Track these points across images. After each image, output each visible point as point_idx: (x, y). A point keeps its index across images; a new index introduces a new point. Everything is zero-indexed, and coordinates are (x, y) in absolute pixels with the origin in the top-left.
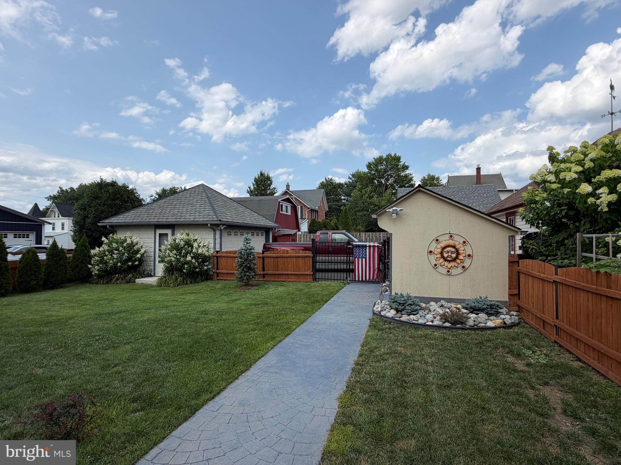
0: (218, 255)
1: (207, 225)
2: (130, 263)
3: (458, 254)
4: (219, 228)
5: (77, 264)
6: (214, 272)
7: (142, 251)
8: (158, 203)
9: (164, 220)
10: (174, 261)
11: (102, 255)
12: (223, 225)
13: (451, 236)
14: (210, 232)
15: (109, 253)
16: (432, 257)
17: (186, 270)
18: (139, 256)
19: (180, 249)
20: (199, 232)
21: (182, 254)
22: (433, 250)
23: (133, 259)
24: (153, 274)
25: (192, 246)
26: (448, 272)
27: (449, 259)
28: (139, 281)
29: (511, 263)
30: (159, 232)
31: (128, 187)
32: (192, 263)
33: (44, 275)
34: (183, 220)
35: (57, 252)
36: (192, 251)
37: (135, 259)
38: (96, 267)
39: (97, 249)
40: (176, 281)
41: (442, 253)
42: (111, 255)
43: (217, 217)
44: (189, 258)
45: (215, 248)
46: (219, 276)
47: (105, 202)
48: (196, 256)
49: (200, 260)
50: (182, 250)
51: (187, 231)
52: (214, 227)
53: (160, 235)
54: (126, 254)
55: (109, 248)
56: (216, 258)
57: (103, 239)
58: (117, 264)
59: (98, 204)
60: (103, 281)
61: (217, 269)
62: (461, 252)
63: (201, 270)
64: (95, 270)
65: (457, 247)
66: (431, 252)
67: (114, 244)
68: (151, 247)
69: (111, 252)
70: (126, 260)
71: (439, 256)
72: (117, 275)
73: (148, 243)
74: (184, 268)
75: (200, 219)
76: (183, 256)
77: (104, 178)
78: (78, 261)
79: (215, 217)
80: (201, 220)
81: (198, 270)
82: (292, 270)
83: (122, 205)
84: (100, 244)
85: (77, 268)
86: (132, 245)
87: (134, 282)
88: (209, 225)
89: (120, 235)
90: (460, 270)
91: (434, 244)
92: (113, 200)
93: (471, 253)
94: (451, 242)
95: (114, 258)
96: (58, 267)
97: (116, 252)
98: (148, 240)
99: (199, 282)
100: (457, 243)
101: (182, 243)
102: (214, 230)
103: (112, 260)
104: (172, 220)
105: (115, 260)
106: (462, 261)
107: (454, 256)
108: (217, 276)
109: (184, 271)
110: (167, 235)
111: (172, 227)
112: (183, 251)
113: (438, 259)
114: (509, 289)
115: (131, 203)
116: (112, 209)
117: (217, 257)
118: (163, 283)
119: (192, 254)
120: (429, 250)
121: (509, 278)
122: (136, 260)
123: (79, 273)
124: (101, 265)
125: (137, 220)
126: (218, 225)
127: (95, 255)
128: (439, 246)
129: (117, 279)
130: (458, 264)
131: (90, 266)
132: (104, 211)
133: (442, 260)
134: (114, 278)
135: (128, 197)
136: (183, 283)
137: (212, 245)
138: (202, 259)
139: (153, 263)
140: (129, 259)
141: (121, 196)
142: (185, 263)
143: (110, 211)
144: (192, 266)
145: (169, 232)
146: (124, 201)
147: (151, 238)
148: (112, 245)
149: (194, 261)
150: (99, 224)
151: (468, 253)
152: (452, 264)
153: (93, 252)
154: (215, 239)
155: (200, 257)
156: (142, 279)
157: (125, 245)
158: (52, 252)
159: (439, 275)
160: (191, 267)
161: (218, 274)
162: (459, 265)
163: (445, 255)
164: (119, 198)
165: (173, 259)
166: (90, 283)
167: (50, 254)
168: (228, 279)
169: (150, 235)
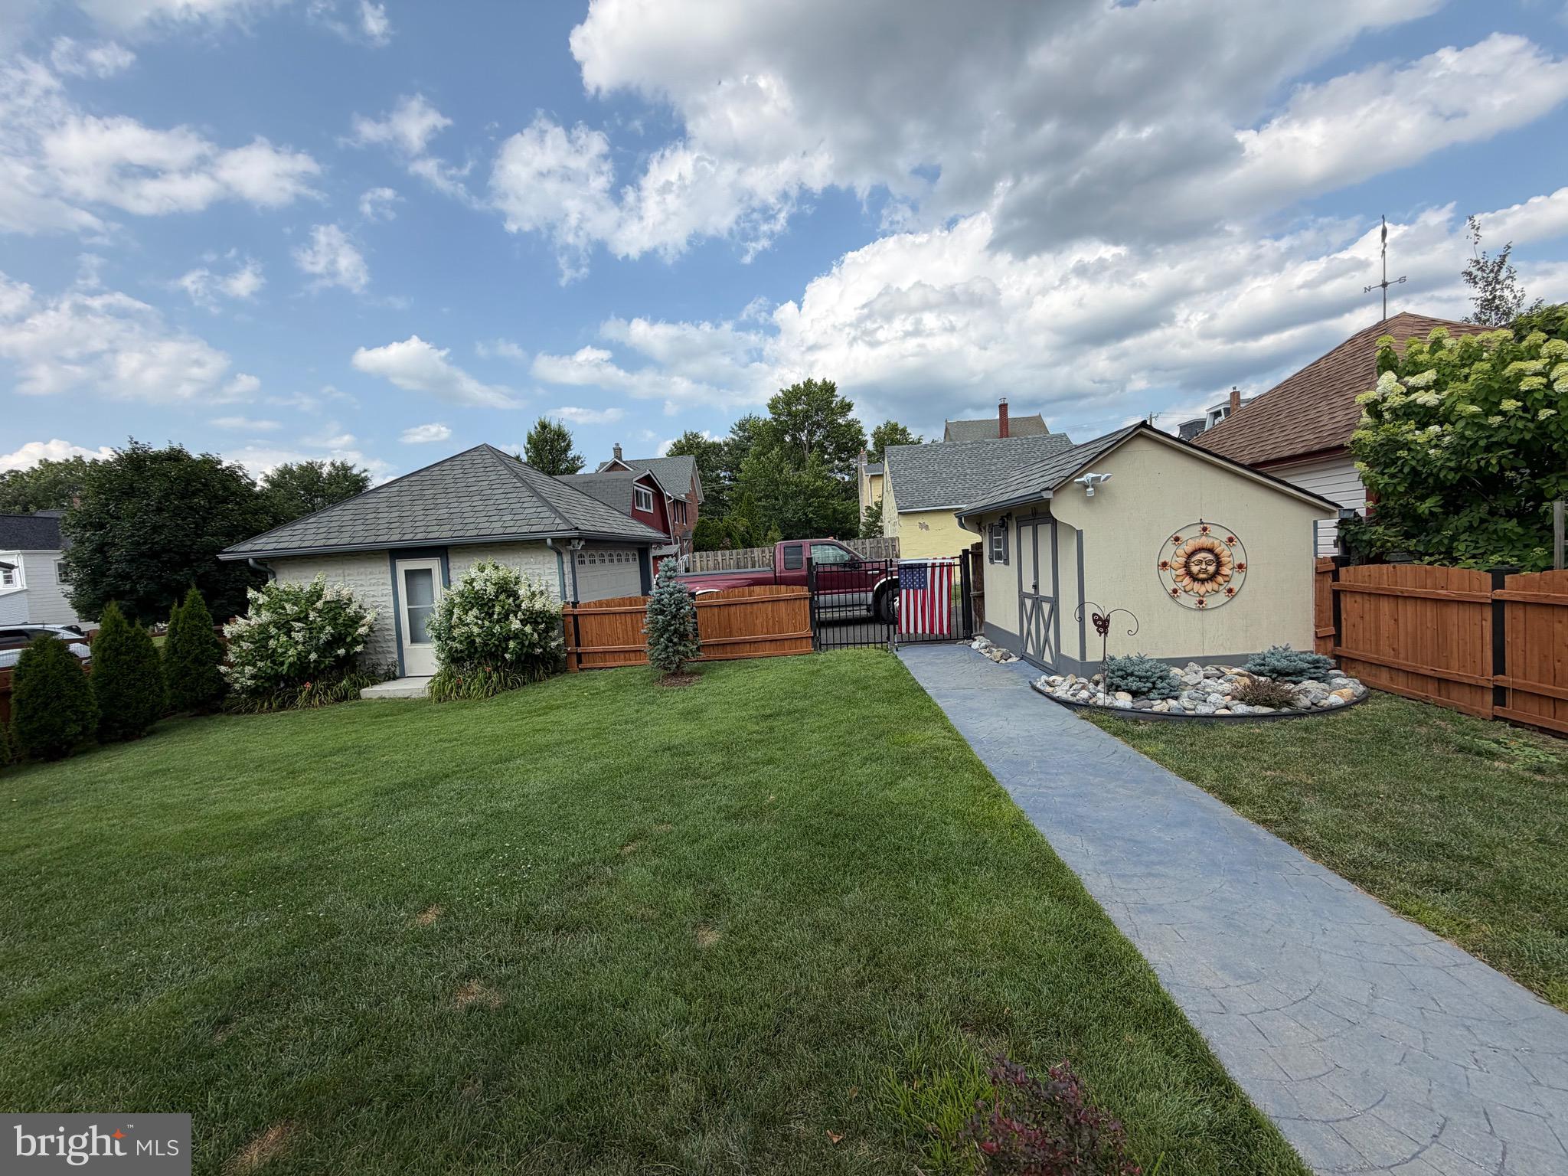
0: (576, 611)
1: (545, 540)
2: (341, 652)
3: (1219, 564)
4: (571, 547)
5: (185, 666)
6: (569, 654)
7: (369, 617)
9: (419, 536)
10: (479, 635)
11: (261, 637)
12: (580, 539)
13: (1205, 529)
14: (548, 559)
15: (279, 629)
16: (1167, 575)
17: (511, 653)
18: (363, 630)
19: (486, 604)
20: (519, 560)
21: (495, 616)
22: (1168, 560)
23: (349, 639)
24: (398, 674)
25: (515, 595)
26: (1201, 602)
27: (1202, 576)
28: (370, 692)
29: (1319, 573)
30: (403, 566)
31: (220, 462)
32: (525, 635)
33: (100, 706)
34: (475, 532)
35: (127, 638)
36: (519, 606)
37: (354, 639)
38: (248, 669)
39: (240, 620)
40: (486, 682)
41: (1187, 566)
42: (290, 637)
43: (566, 521)
44: (516, 625)
45: (564, 596)
46: (583, 659)
47: (160, 503)
48: (533, 618)
49: (542, 626)
50: (494, 606)
51: (477, 561)
52: (557, 546)
53: (409, 574)
54: (328, 629)
55: (275, 617)
56: (571, 619)
57: (251, 594)
58: (306, 657)
59: (139, 510)
60: (271, 704)
61: (578, 644)
62: (1225, 559)
63: (545, 649)
64: (243, 677)
65: (1217, 551)
66: (1165, 564)
67: (288, 606)
68: (386, 607)
69: (285, 627)
70: (328, 643)
71: (1182, 571)
72: (308, 685)
73: (373, 596)
74: (506, 649)
75: (519, 527)
76: (499, 621)
77: (142, 441)
78: (186, 658)
79: (558, 521)
80: (525, 529)
81: (539, 651)
82: (765, 630)
83: (211, 508)
84: (242, 607)
85: (186, 676)
86: (336, 607)
87: (358, 697)
88: (549, 541)
89: (291, 581)
90: (1222, 597)
91: (1171, 547)
92: (182, 498)
93: (1244, 562)
94: (1205, 541)
95: (297, 643)
96: (139, 680)
97: (297, 625)
98: (373, 588)
99: (540, 680)
100: (1216, 542)
101: (491, 589)
102: (559, 553)
103: (291, 648)
104: (440, 534)
105: (300, 647)
106: (1227, 579)
107: (1212, 569)
108: (579, 661)
109: (507, 656)
110: (428, 572)
111: (441, 551)
112: (497, 609)
113: (1180, 579)
114: (1317, 626)
115: (237, 503)
116: (184, 519)
117: (575, 617)
118: (445, 691)
119: (520, 613)
120: (1162, 560)
121: (1316, 605)
122: (356, 642)
123: (193, 690)
124: (260, 664)
125: (341, 540)
126: (568, 541)
127: (239, 637)
128: (1180, 552)
129: (311, 695)
130: (1220, 585)
131: (223, 669)
132: (164, 526)
133: (1187, 580)
134: (301, 692)
135: (226, 489)
136: (505, 686)
137: (557, 589)
138: (546, 623)
139: (394, 646)
140: (337, 640)
141: (204, 485)
142: (507, 639)
143: (178, 525)
144: (527, 643)
145: (434, 564)
146: (216, 497)
147: (383, 584)
148: (284, 608)
149: (528, 629)
150: (222, 557)
151: (1237, 562)
152: (1209, 586)
153: (228, 630)
154: (562, 575)
155: (540, 620)
156: (376, 688)
157: (319, 604)
158: (114, 640)
159: (1182, 609)
160: (523, 645)
161: (579, 656)
162: (1221, 588)
163: (1195, 569)
164: (201, 491)
165: (476, 630)
166: (228, 711)
167: (106, 645)
168: (608, 664)
169: (377, 576)
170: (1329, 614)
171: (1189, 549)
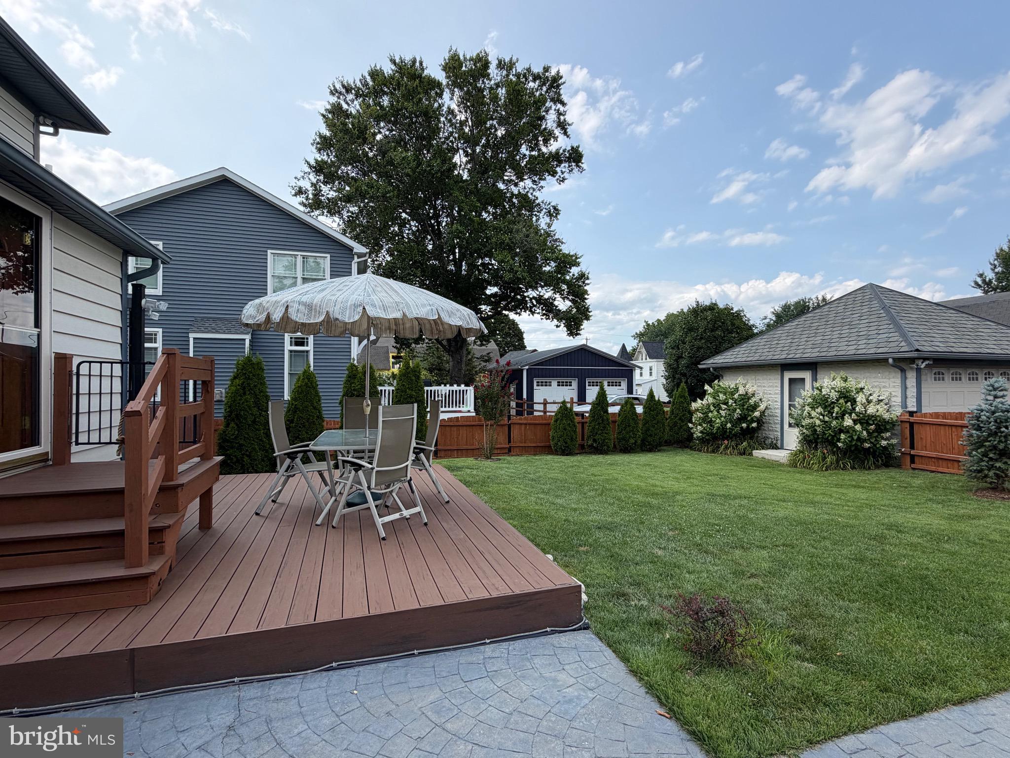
0: (912, 419)
1: (886, 360)
2: (744, 425)
4: (915, 366)
5: (676, 422)
6: (903, 453)
7: (762, 407)
8: (786, 328)
9: (797, 356)
10: (819, 426)
11: (706, 411)
12: (925, 359)
14: (893, 374)
15: (715, 407)
17: (843, 443)
18: (757, 414)
19: (830, 405)
20: (868, 374)
21: (834, 415)
23: (749, 418)
24: (779, 445)
25: (854, 402)
28: (759, 453)
30: (788, 375)
31: (732, 309)
32: (855, 431)
33: (642, 433)
34: (835, 353)
35: (654, 404)
36: (854, 409)
37: (752, 419)
38: (699, 427)
39: (699, 401)
40: (823, 460)
42: (718, 412)
43: (909, 344)
44: (848, 422)
45: (904, 405)
46: (916, 459)
47: (702, 334)
48: (864, 420)
49: (873, 427)
50: (833, 408)
51: (843, 373)
52: (903, 365)
53: (791, 381)
54: (738, 410)
55: (714, 401)
56: (908, 425)
57: (707, 387)
58: (726, 425)
59: (693, 338)
60: (708, 448)
61: (912, 447)
63: (875, 445)
64: (697, 431)
67: (721, 395)
68: (776, 401)
69: (717, 406)
70: (738, 419)
72: (726, 442)
73: (770, 394)
74: (839, 440)
75: (867, 349)
76: (837, 418)
78: (676, 417)
79: (903, 344)
80: (872, 351)
81: (867, 445)
83: (724, 337)
84: (702, 395)
85: (676, 426)
86: (746, 397)
87: (751, 454)
88: (891, 361)
89: (728, 382)
92: (712, 331)
95: (722, 416)
96: (656, 424)
97: (724, 407)
98: (770, 389)
99: (869, 468)
101: (834, 395)
102: (903, 371)
103: (719, 418)
104: (810, 354)
105: (723, 419)
108: (913, 461)
109: (840, 445)
110: (803, 380)
111: (812, 366)
112: (836, 409)
115: (738, 333)
116: (711, 343)
117: (912, 425)
118: (797, 462)
119: (853, 415)
122: (752, 421)
123: (678, 434)
124: (705, 425)
125: (754, 358)
126: (912, 360)
127: (697, 410)
129: (726, 448)
131: (690, 425)
132: (701, 348)
134: (722, 445)
135: (733, 324)
136: (836, 466)
137: (897, 400)
138: (876, 425)
139: (779, 426)
140: (743, 418)
141: (723, 323)
142: (841, 431)
144: (855, 437)
145: (807, 375)
146: (728, 330)
147: (776, 386)
148: (719, 396)
149: (858, 427)
150: (700, 367)
153: (694, 406)
154: (905, 388)
155: (871, 422)
156: (763, 452)
157: (736, 396)
158: (650, 405)
160: (853, 439)
161: (913, 459)
164: (720, 326)
165: (818, 422)
166: (691, 448)
167: (647, 407)
168: (940, 469)
169: (774, 381)
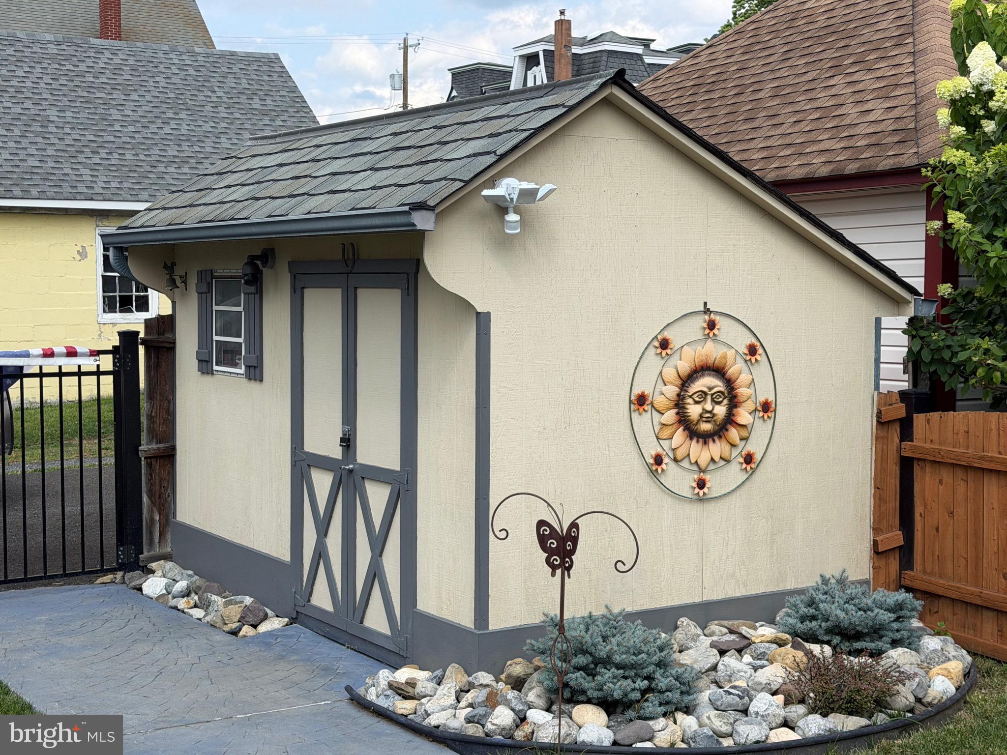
3: (734, 403)
13: (712, 325)
16: (645, 422)
22: (648, 391)
26: (701, 484)
27: (706, 427)
29: (882, 423)
41: (679, 404)
62: (743, 391)
65: (731, 372)
66: (641, 400)
71: (670, 416)
90: (734, 473)
91: (653, 361)
93: (771, 398)
94: (711, 352)
100: (731, 353)
106: (744, 433)
107: (721, 411)
113: (666, 433)
114: (875, 531)
120: (637, 391)
121: (877, 488)
128: (670, 373)
130: (733, 445)
133: (680, 435)
151: (761, 399)
152: (716, 448)
159: (668, 500)
162: (735, 453)
163: (694, 411)
170: (893, 504)
171: (685, 367)
